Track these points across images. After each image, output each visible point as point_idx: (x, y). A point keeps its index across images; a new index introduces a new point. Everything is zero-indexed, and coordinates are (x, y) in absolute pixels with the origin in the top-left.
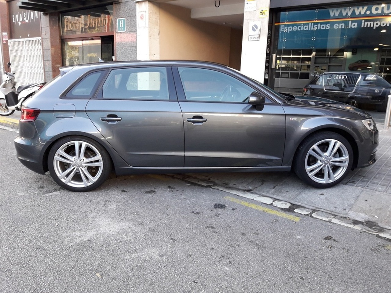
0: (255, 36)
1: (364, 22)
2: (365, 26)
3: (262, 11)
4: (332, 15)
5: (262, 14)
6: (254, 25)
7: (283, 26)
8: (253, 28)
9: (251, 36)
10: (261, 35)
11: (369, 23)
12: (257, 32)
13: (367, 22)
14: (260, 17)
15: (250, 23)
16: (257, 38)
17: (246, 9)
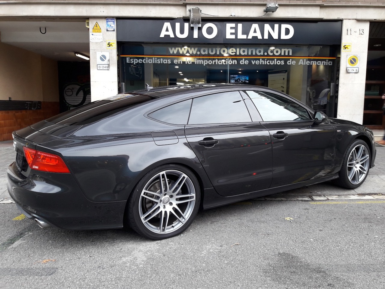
0: (104, 66)
1: (197, 60)
2: (198, 63)
3: (110, 43)
4: (171, 52)
5: (110, 46)
6: (102, 56)
7: (129, 58)
8: (101, 58)
9: (100, 65)
10: (110, 64)
11: (200, 61)
12: (106, 62)
14: (108, 48)
15: (98, 53)
16: (106, 67)
17: (92, 40)
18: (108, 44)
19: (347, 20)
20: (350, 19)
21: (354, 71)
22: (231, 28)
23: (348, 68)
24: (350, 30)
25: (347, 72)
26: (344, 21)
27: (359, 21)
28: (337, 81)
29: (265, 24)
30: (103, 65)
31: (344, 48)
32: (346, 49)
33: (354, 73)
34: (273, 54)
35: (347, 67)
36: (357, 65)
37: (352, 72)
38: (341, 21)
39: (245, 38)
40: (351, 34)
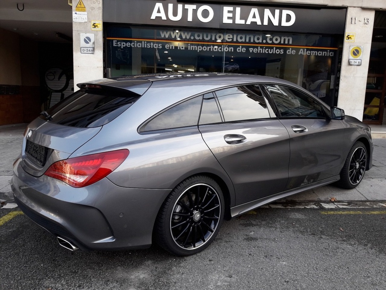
0: (89, 49)
1: (190, 46)
2: (191, 49)
3: (95, 24)
4: (163, 36)
5: (95, 27)
6: (86, 37)
7: (116, 41)
8: (85, 40)
9: (83, 48)
10: (95, 48)
11: (194, 47)
12: (90, 45)
13: (192, 46)
14: (93, 29)
15: (81, 34)
16: (91, 50)
17: (75, 19)
18: (93, 25)
19: (352, 8)
20: (355, 7)
21: (356, 63)
22: (229, 12)
23: (350, 60)
24: (355, 19)
25: (349, 64)
26: (349, 9)
27: (364, 9)
28: (338, 74)
29: (265, 9)
30: (87, 48)
31: (348, 38)
32: (350, 39)
33: (356, 66)
34: (273, 42)
35: (349, 58)
36: (360, 56)
37: (354, 64)
38: (346, 8)
39: (244, 23)
40: (355, 23)
